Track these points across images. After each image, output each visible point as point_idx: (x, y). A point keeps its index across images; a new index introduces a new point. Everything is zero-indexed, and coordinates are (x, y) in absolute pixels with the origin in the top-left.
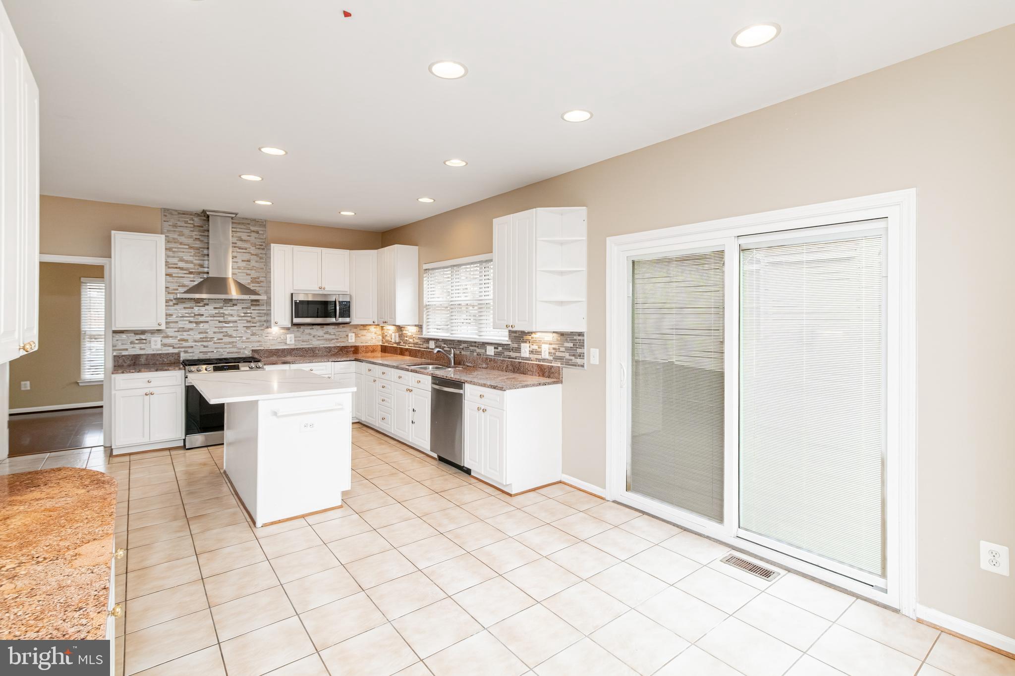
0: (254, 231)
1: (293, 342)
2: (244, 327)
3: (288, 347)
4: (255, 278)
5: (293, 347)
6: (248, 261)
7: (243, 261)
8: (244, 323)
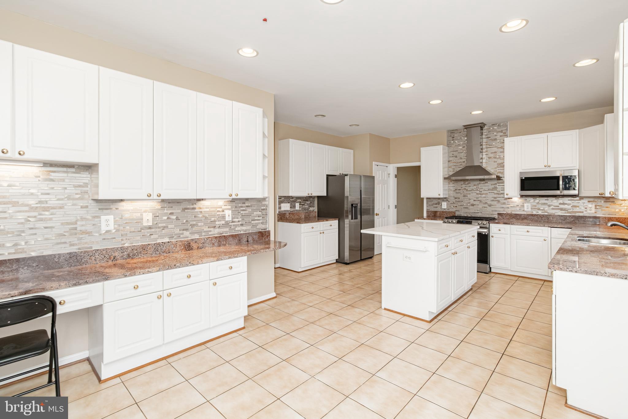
0: (499, 132)
1: (530, 210)
2: (492, 197)
3: (525, 213)
4: (500, 164)
5: (530, 213)
6: (495, 153)
7: (491, 153)
8: (492, 195)
